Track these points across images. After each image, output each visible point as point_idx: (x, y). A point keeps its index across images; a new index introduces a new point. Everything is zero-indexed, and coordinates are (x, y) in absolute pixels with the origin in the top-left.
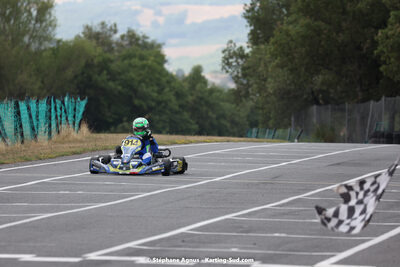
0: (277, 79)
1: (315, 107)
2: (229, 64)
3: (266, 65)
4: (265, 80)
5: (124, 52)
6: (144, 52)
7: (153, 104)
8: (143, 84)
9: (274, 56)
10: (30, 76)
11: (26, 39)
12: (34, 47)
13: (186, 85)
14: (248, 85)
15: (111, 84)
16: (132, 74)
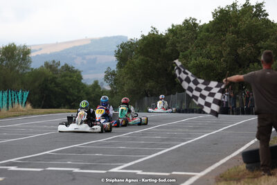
0: (129, 84)
1: (146, 98)
2: (108, 79)
3: (123, 78)
4: (124, 85)
5: (63, 74)
6: (72, 74)
7: (75, 98)
8: (71, 89)
9: (127, 74)
10: (18, 85)
11: (17, 68)
12: (21, 71)
13: (91, 89)
14: (116, 89)
15: (56, 89)
16: (66, 84)
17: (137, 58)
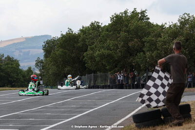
0: (52, 69)
2: (38, 65)
3: (49, 65)
4: (49, 70)
6: (13, 63)
8: (12, 73)
9: (51, 62)
14: (43, 72)
16: (9, 70)
17: (58, 50)
